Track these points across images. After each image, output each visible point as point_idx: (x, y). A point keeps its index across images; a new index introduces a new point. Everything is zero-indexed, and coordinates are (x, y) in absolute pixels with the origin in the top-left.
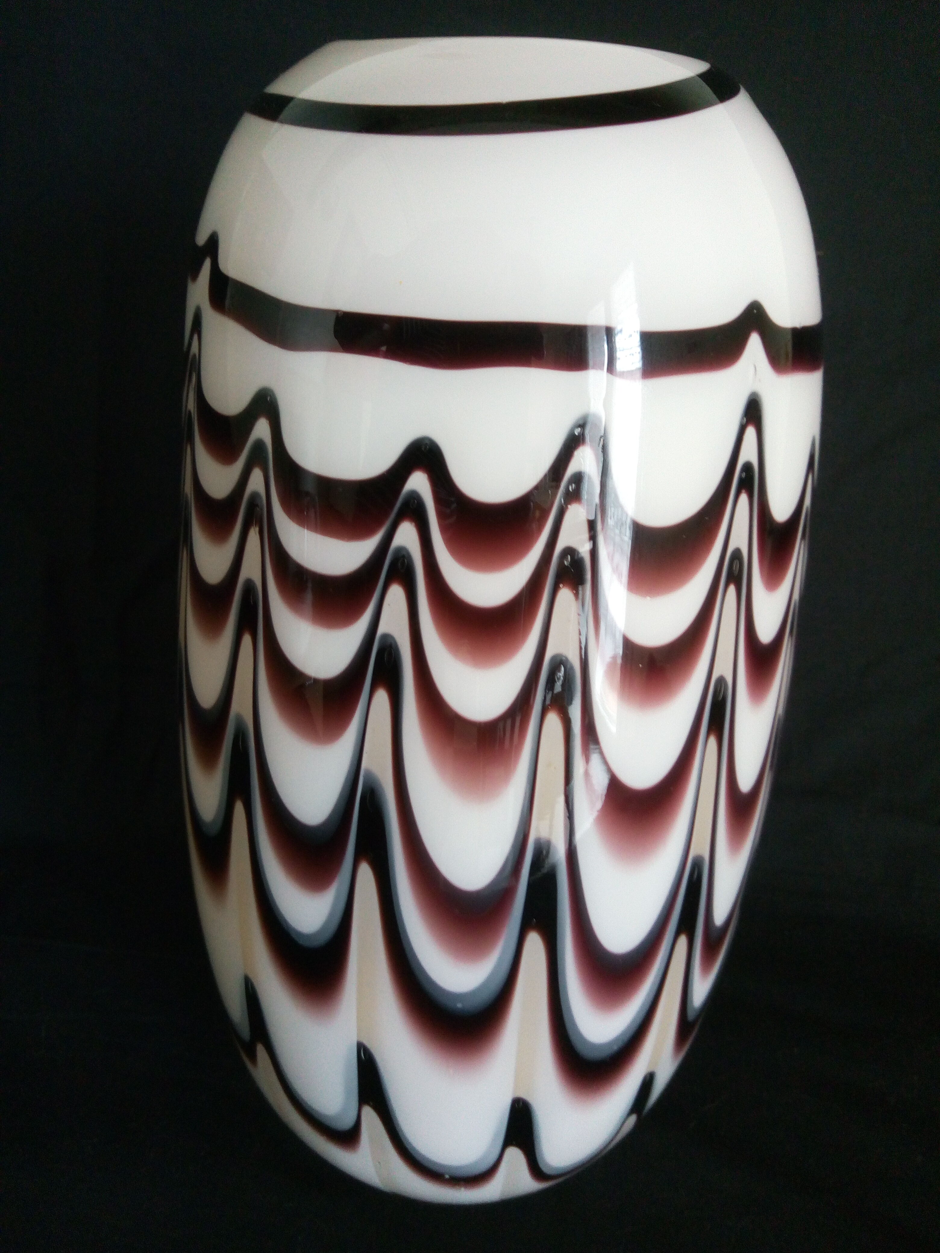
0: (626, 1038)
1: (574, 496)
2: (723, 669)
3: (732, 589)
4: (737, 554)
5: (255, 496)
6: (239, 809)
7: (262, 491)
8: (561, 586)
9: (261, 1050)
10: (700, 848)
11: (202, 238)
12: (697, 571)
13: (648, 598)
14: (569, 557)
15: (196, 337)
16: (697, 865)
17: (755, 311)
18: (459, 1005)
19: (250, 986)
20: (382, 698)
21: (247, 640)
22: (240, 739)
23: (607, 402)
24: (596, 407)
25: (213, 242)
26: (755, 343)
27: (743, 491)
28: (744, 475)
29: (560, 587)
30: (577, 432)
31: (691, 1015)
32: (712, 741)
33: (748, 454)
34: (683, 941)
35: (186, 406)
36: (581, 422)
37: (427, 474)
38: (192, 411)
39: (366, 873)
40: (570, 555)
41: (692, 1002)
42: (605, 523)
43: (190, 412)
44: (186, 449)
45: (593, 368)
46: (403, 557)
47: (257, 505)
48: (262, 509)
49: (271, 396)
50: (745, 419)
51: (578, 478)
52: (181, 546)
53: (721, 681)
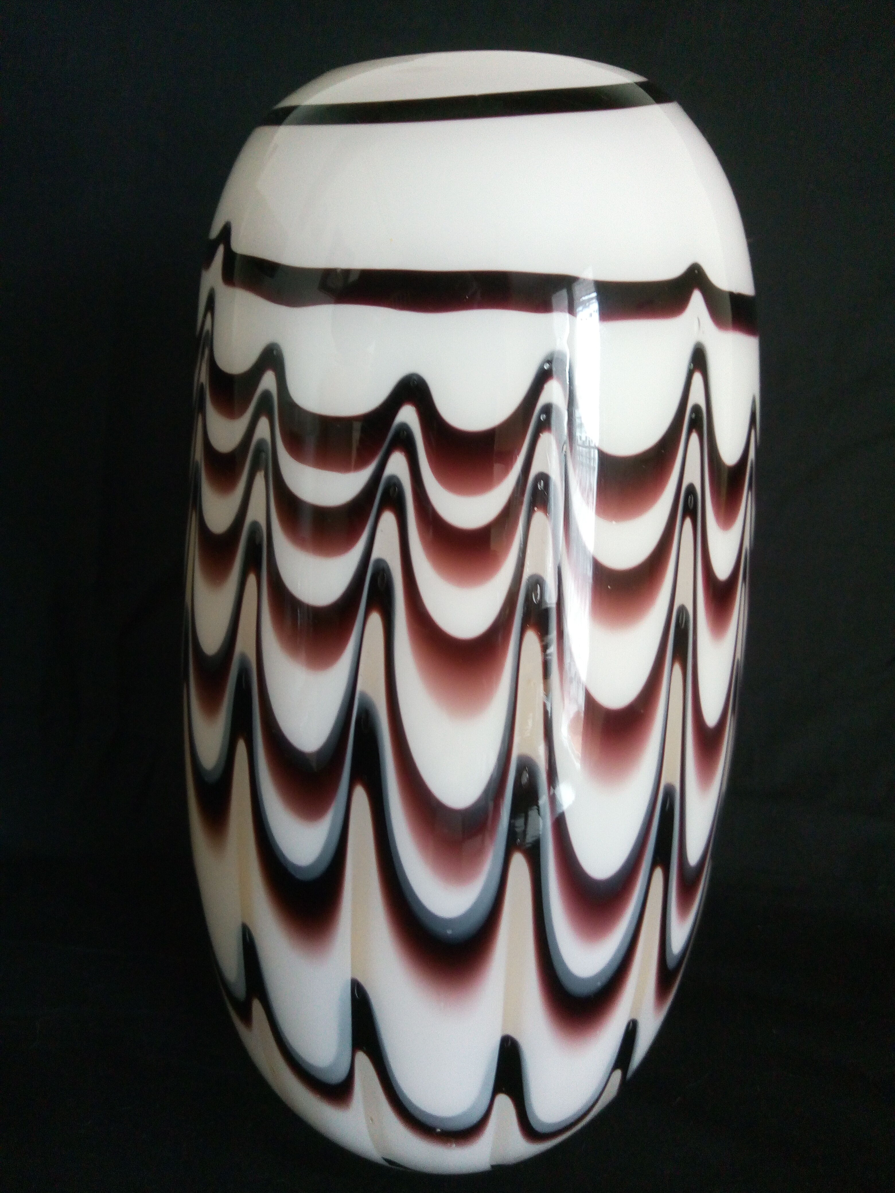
0: (609, 973)
1: (544, 426)
2: (684, 598)
3: (688, 522)
4: (691, 489)
5: (261, 443)
6: (241, 747)
7: (267, 436)
8: (536, 509)
9: (257, 1007)
10: (671, 776)
11: (215, 231)
12: (657, 501)
13: (614, 523)
14: (542, 482)
15: (209, 316)
16: (669, 794)
17: (696, 271)
18: (449, 932)
19: (248, 937)
20: (375, 620)
21: (252, 579)
22: (243, 681)
23: (571, 342)
24: (561, 345)
25: (226, 232)
26: (697, 299)
27: (694, 430)
28: (693, 416)
29: (534, 510)
30: (546, 367)
31: (671, 963)
32: (677, 668)
33: (697, 397)
34: (658, 873)
35: (198, 380)
36: (549, 359)
37: (415, 407)
38: (204, 384)
39: (360, 796)
40: (543, 480)
41: (671, 950)
42: (573, 450)
43: (202, 384)
44: (197, 420)
45: (557, 310)
46: (394, 484)
47: (263, 451)
48: (267, 454)
49: (277, 350)
50: (692, 365)
51: (548, 409)
52: (190, 510)
53: (682, 609)
